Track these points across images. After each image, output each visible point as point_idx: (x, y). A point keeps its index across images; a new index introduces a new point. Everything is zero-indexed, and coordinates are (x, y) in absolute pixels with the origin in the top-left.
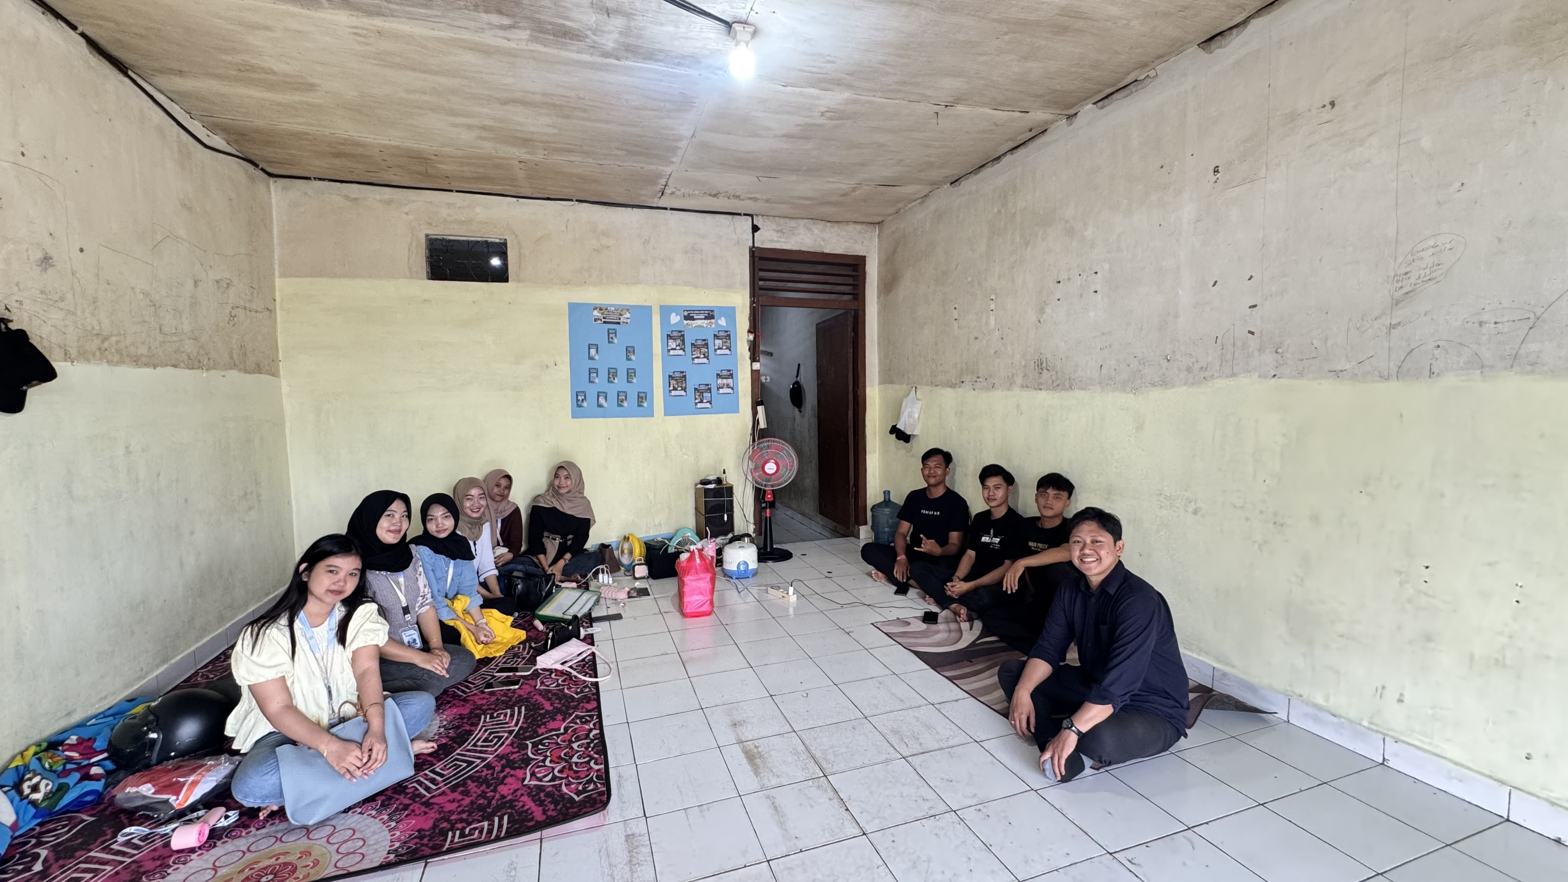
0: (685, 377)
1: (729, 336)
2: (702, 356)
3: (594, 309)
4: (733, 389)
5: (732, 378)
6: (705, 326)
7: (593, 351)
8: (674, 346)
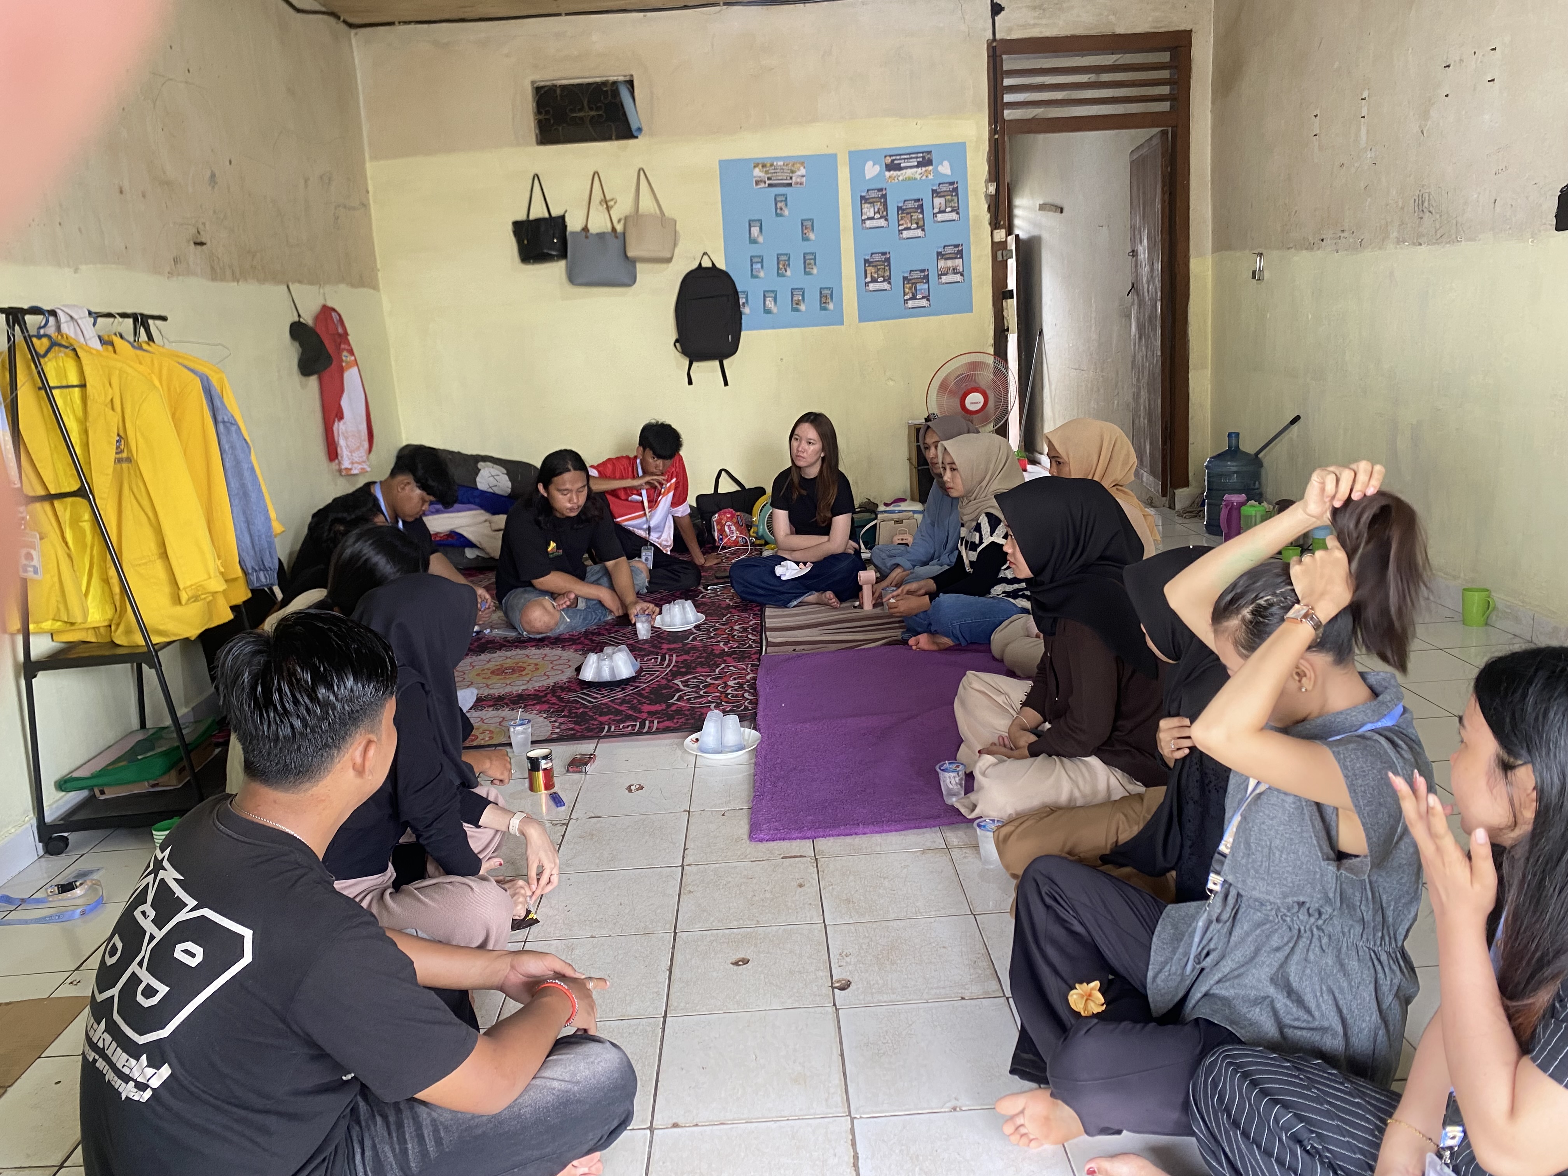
0: (888, 260)
1: (956, 190)
2: (915, 226)
3: (755, 167)
4: (962, 275)
5: (962, 257)
6: (918, 177)
7: (755, 231)
8: (872, 215)
